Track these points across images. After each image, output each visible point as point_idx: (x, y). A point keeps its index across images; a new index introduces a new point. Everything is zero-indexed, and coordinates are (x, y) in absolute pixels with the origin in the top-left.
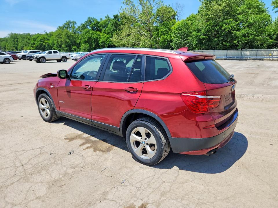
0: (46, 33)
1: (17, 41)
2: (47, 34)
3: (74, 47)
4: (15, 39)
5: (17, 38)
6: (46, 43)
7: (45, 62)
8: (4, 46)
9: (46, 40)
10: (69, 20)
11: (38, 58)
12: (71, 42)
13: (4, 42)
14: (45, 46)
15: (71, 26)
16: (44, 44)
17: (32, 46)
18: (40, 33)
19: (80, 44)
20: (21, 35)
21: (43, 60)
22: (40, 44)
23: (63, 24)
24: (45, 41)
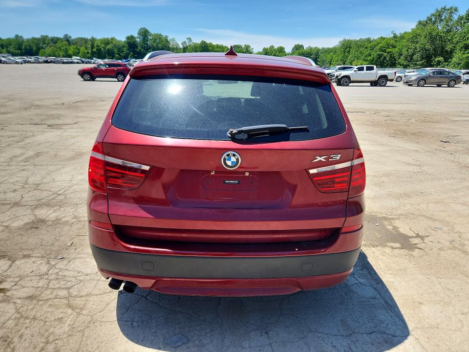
0: (395, 34)
1: (349, 52)
2: (395, 37)
3: (437, 59)
4: (346, 49)
5: (350, 47)
6: (388, 53)
7: (348, 86)
8: (330, 60)
9: (391, 47)
10: (443, 7)
11: (339, 77)
12: (434, 50)
13: (332, 54)
14: (385, 58)
15: (443, 18)
16: (385, 54)
17: (366, 58)
18: (384, 36)
19: (452, 51)
20: (356, 42)
21: (346, 82)
22: (379, 55)
23: (429, 15)
24: (388, 50)
